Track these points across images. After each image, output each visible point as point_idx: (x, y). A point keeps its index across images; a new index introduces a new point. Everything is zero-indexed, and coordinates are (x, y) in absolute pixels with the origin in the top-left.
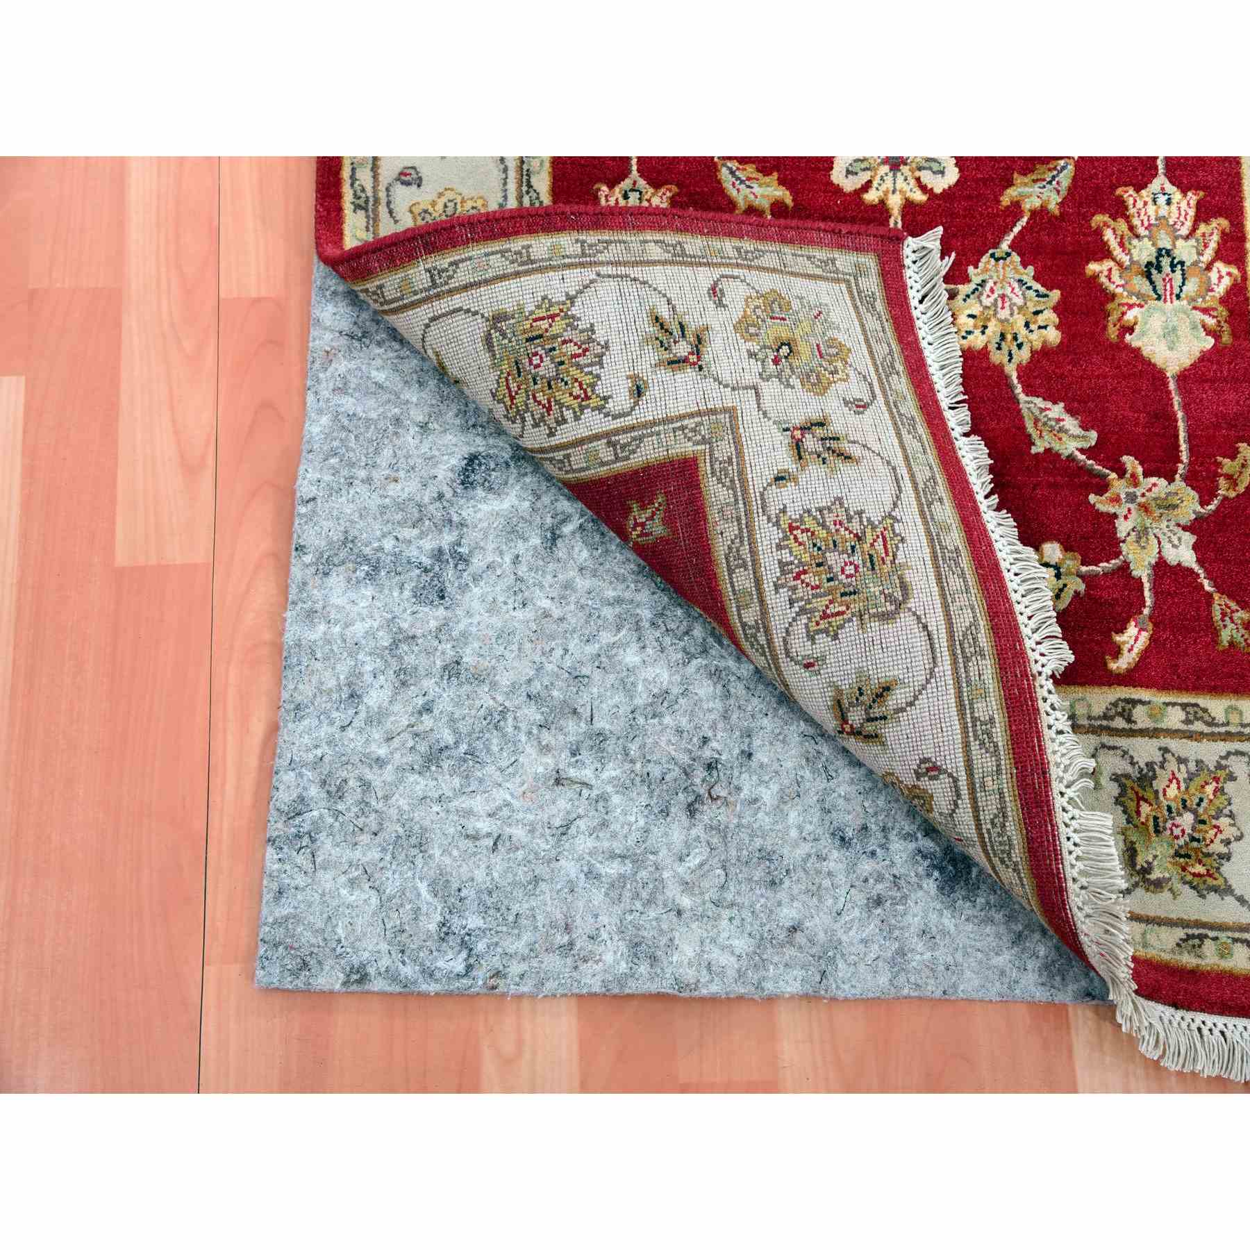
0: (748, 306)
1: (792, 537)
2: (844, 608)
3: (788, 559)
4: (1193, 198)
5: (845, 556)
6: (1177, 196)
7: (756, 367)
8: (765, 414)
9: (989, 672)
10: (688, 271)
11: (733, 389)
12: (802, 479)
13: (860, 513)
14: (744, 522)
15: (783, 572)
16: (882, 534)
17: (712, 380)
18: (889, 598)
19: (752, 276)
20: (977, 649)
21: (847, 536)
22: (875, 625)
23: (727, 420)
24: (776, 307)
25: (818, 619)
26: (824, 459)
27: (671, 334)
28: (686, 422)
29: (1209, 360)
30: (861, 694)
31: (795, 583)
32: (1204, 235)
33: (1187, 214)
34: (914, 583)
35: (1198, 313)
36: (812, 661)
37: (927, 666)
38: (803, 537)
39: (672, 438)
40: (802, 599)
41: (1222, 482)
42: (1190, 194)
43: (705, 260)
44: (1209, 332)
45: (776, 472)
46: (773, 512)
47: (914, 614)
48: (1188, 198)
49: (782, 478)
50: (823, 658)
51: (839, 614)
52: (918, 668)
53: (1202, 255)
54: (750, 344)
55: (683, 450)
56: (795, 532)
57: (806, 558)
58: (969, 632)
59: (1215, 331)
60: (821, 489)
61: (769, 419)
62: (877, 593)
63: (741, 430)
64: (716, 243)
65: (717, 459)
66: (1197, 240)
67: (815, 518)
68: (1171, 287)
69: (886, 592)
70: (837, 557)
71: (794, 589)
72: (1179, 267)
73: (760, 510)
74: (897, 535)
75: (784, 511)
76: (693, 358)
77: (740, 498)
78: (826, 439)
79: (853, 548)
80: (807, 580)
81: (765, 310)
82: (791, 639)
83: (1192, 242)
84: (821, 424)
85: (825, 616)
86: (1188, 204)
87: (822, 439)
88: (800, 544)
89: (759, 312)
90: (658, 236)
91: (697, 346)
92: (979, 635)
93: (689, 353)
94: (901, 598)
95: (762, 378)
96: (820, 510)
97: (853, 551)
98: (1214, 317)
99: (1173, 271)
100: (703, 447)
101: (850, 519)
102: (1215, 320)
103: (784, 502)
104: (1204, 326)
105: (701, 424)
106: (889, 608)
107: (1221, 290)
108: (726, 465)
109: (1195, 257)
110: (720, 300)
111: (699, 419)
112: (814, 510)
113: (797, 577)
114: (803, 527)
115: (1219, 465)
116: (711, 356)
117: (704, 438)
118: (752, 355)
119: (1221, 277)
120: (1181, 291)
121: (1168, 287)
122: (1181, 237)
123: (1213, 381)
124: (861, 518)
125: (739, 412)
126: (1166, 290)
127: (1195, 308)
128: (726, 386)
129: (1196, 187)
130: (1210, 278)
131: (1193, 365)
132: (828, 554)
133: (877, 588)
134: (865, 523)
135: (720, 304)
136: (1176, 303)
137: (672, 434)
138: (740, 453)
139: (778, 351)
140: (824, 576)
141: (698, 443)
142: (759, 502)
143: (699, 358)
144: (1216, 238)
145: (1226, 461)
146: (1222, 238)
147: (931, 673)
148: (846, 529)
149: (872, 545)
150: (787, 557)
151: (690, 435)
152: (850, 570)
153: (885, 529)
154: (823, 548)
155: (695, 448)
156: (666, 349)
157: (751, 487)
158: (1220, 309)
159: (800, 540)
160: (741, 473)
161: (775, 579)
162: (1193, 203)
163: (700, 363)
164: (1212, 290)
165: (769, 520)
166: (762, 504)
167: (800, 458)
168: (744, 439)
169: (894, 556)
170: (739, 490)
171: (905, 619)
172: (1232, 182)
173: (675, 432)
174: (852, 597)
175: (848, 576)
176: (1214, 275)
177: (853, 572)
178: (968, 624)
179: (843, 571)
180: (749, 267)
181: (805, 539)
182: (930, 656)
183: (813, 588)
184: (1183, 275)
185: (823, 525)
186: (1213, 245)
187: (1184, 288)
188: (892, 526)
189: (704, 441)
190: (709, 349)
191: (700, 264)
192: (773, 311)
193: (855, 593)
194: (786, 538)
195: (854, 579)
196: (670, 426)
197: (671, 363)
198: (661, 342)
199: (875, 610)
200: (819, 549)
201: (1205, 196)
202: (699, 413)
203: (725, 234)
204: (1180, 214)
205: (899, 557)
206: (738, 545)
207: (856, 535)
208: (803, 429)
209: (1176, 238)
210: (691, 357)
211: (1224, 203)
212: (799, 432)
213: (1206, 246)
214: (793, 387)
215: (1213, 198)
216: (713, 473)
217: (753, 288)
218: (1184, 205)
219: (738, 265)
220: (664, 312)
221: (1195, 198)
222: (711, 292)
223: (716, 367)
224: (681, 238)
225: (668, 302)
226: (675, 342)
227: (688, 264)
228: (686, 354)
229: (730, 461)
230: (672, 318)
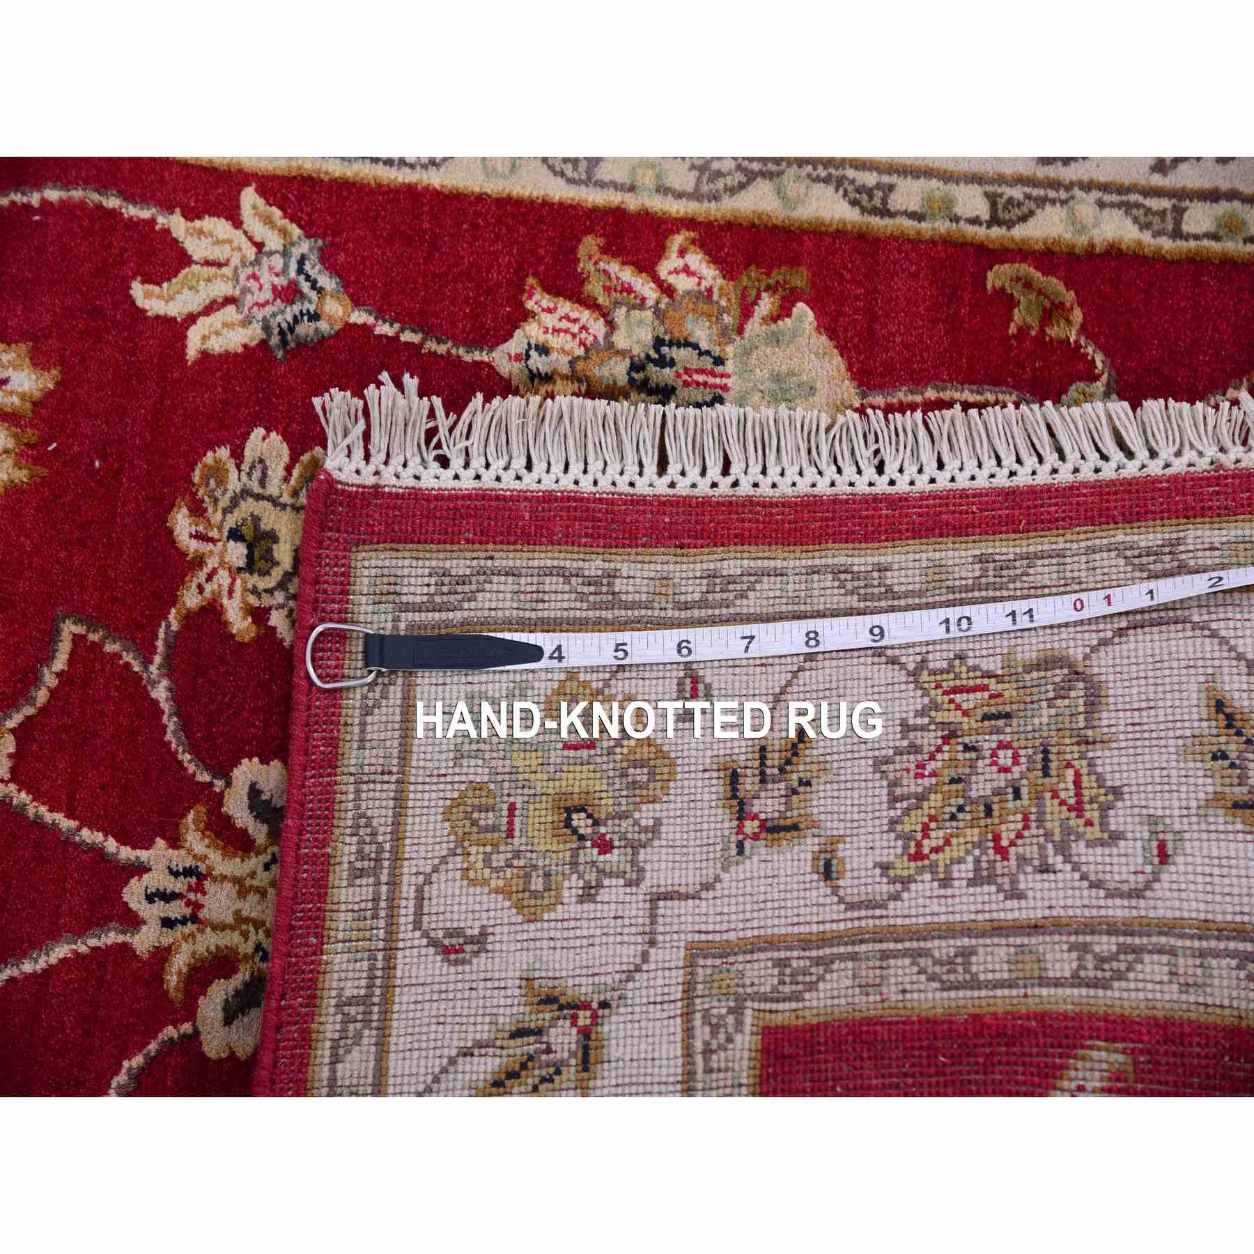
0: (485, 882)
1: (933, 856)
2: (1071, 773)
3: (971, 866)
4: (537, 300)
5: (980, 763)
6: (531, 331)
7: (613, 891)
8: (707, 887)
9: (1208, 533)
10: (402, 999)
11: (652, 943)
12: (834, 827)
13: (906, 728)
14: (892, 946)
15: (990, 880)
16: (945, 693)
17: (630, 985)
18: (1062, 692)
19: (417, 859)
20: (1167, 550)
21: (946, 756)
22: (1106, 717)
23: (709, 962)
24: (487, 819)
25: (1081, 822)
26: (802, 783)
27: (531, 1058)
28: (698, 1045)
29: (835, 320)
30: (1224, 756)
31: (1012, 857)
32: (607, 289)
33: (567, 317)
34: (1041, 646)
35: (748, 327)
36: (1155, 844)
37: (1190, 634)
38: (937, 837)
39: (721, 1075)
40: (1042, 848)
41: (1054, 332)
42: (530, 305)
43: (380, 956)
44: (784, 311)
45: (815, 877)
46: (885, 888)
47: (1094, 649)
48: (536, 308)
49: (828, 864)
50: (1153, 820)
51: (1077, 783)
52: (1191, 649)
53: (644, 299)
54: (566, 893)
55: (746, 1054)
56: (926, 850)
57: (973, 835)
58: (1136, 561)
59: (784, 298)
60: (856, 794)
61: (717, 879)
62: (1053, 711)
63: (732, 936)
64: (341, 923)
65: (774, 989)
66: (617, 304)
67: (907, 812)
68: (701, 371)
69: (1051, 695)
70: (981, 778)
71: (1023, 860)
72: (665, 350)
73: (878, 912)
74: (951, 666)
75: (885, 867)
76: (584, 1018)
77: (850, 949)
78: (762, 773)
79: (967, 748)
80: (1012, 835)
81: (495, 845)
82: (1113, 880)
83: (620, 315)
84: (735, 779)
85: (1078, 809)
86: (549, 311)
87: (763, 781)
88: (947, 842)
89: (498, 860)
90: (323, 1052)
91: (561, 1008)
92: (1143, 544)
93: (574, 1024)
94: (1066, 671)
95: (636, 883)
96: (894, 800)
97: (974, 749)
98: (758, 297)
99: (672, 363)
100: (749, 1012)
101: (914, 749)
102: (764, 295)
103: (870, 865)
104: (775, 319)
105: (706, 1014)
106: (1082, 693)
107: (710, 274)
108: (788, 971)
109: (648, 314)
110: (471, 940)
111: (698, 1016)
112: (892, 813)
113: (1002, 852)
114: (919, 836)
115: (1023, 331)
116: (584, 980)
117: (731, 1011)
118: (588, 894)
119: (686, 270)
120: (708, 353)
121: (700, 378)
122: (608, 336)
123: (872, 317)
124: (916, 728)
125: (696, 937)
126: (705, 384)
127: (740, 331)
128: (645, 957)
129: (518, 290)
130: (688, 293)
131: (843, 350)
132: (973, 794)
133: (1045, 712)
134: (926, 720)
135: (480, 941)
136: (729, 367)
137: (714, 1076)
138: (771, 943)
139: (582, 838)
140: (1010, 805)
141: (739, 1023)
142: (863, 913)
143: (586, 1006)
144: (614, 267)
145: (1018, 315)
146: (615, 255)
147: (1202, 628)
148: (932, 757)
149: (966, 713)
150: (964, 870)
151: (722, 1037)
152: (1005, 758)
153: (938, 686)
154: (961, 801)
155: (748, 1028)
156: (558, 1072)
157: (834, 926)
158: (745, 281)
159: (941, 842)
160: (805, 943)
161: (1001, 896)
162: (547, 301)
163: (595, 1005)
164: (710, 291)
165: (896, 897)
166: (867, 908)
167: (795, 827)
168: (749, 934)
169: (989, 675)
170: (835, 950)
171: (1102, 665)
172: (514, 216)
173: (711, 1071)
174: (1052, 757)
175: (1016, 762)
176: (683, 284)
177: (1010, 753)
178: (1122, 561)
179: (1006, 770)
180: (397, 858)
181: (941, 833)
182: (1172, 627)
183: (1026, 827)
184: (679, 345)
185: (922, 798)
186: (627, 275)
187: (704, 346)
188: (933, 673)
189: (737, 1011)
190: (570, 982)
191: (389, 968)
192: (494, 828)
193: (1046, 752)
194: (933, 868)
195: (1022, 752)
196: (700, 1076)
197: (585, 1065)
198: (543, 1080)
199: (1081, 718)
200: (961, 809)
201: (535, 275)
202: (687, 1016)
203: (322, 897)
204: (566, 331)
205: (992, 667)
206: (930, 962)
207: (946, 740)
208: (742, 814)
209: (610, 345)
210: (581, 1022)
211: (550, 240)
212: (748, 823)
213: (629, 290)
214: (658, 822)
215: (540, 259)
216: (797, 997)
217: (444, 860)
218: (549, 320)
219: (394, 883)
220: (488, 1065)
221: (537, 297)
222: (453, 957)
223: (607, 974)
224: (329, 1003)
225: (465, 1055)
226: (548, 1051)
227: (387, 1001)
228: (574, 1030)
229: (782, 963)
230: (498, 1052)
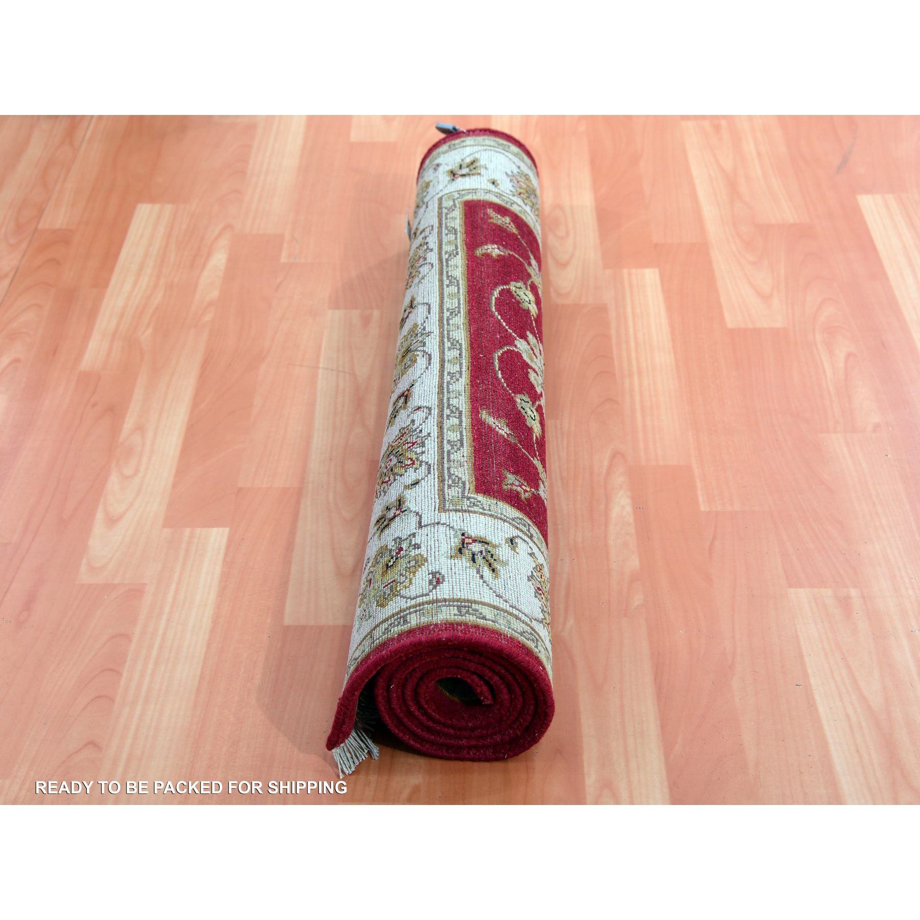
0: (411, 580)
7: (417, 540)
8: (417, 514)
10: (459, 595)
11: (438, 523)
14: (445, 461)
17: (455, 527)
19: (401, 605)
23: (447, 506)
27: (484, 559)
28: (480, 510)
39: (492, 507)
43: (439, 604)
45: (417, 486)
46: (424, 467)
54: (417, 554)
61: (415, 512)
63: (437, 501)
64: (425, 620)
65: (460, 488)
75: (416, 469)
76: (468, 541)
77: (445, 470)
89: (403, 579)
90: (481, 622)
91: (464, 547)
93: (470, 544)
95: (414, 535)
100: (469, 495)
103: (415, 474)
105: (469, 507)
108: (453, 485)
110: (434, 576)
111: (470, 509)
116: (453, 541)
117: (468, 500)
118: (418, 546)
125: (437, 512)
128: (444, 524)
135: (435, 574)
141: (473, 498)
142: (432, 470)
143: (463, 541)
151: (478, 503)
155: (476, 496)
156: (489, 551)
157: (436, 476)
160: (442, 482)
163: (463, 537)
165: (427, 463)
166: (430, 469)
168: (437, 498)
170: (446, 474)
173: (490, 509)
189: (468, 498)
190: (453, 545)
191: (445, 601)
196: (491, 513)
197: (487, 543)
198: (492, 557)
202: (469, 512)
206: (452, 450)
210: (470, 542)
216: (464, 483)
217: (401, 596)
220: (486, 572)
222: (441, 580)
223: (450, 534)
224: (459, 619)
225: (482, 577)
226: (481, 552)
227: (458, 600)
228: (473, 544)
229: (449, 487)
230: (481, 567)
